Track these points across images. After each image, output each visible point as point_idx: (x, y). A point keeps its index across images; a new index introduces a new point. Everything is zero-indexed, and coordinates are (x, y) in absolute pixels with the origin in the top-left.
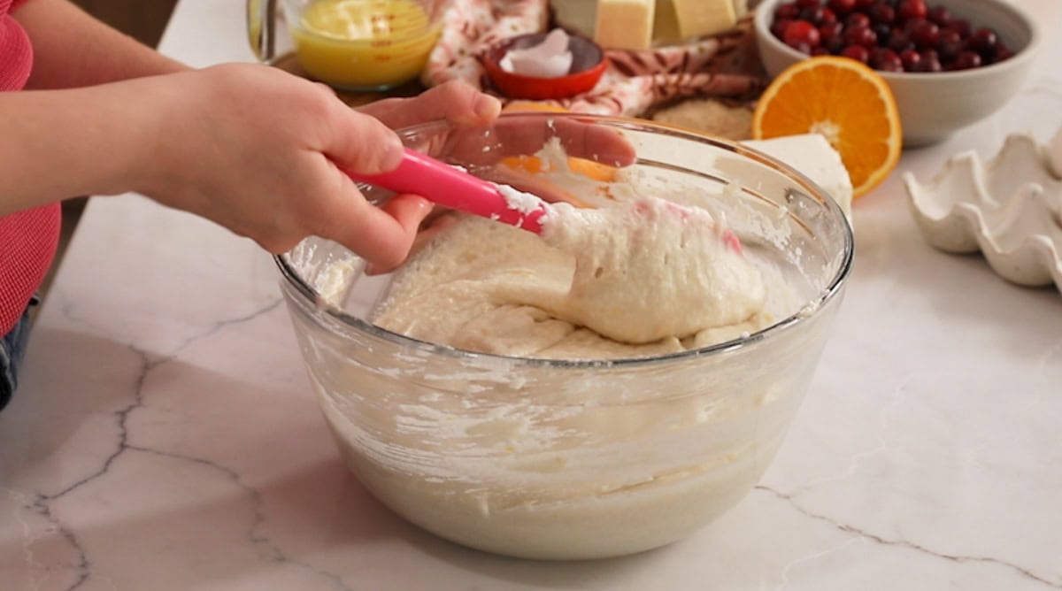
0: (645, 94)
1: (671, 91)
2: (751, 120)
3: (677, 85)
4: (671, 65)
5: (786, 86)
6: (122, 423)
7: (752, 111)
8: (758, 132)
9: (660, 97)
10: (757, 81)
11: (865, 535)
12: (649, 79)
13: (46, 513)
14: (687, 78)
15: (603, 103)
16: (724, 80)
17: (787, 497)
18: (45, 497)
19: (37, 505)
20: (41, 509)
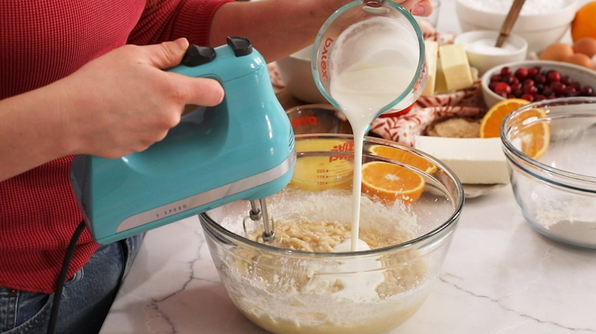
0: (431, 116)
1: (443, 114)
2: (479, 128)
3: (445, 112)
4: (443, 103)
5: (495, 112)
6: (191, 267)
7: (480, 123)
8: (482, 134)
9: (438, 117)
10: (482, 110)
11: (532, 319)
12: (433, 109)
13: (157, 308)
14: (450, 108)
15: (412, 120)
16: (467, 109)
17: (497, 301)
18: (156, 301)
19: (153, 305)
20: (154, 307)
